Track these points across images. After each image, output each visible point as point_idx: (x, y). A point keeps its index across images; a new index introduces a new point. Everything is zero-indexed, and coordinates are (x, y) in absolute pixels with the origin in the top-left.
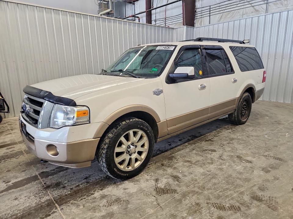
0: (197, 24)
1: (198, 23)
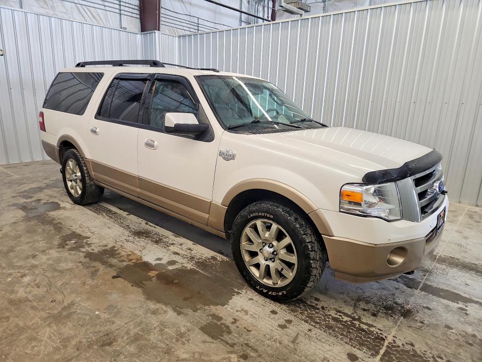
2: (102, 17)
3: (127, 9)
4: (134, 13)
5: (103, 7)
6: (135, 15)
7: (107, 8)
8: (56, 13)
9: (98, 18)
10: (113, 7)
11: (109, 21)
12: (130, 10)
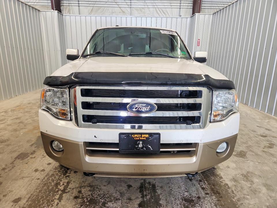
0: (64, 11)
1: (66, 10)
2: (169, 13)
3: (185, 5)
4: (188, 6)
5: (170, 7)
6: (189, 7)
7: (172, 7)
8: (145, 15)
9: (166, 13)
10: (176, 5)
11: (172, 14)
12: (187, 5)
